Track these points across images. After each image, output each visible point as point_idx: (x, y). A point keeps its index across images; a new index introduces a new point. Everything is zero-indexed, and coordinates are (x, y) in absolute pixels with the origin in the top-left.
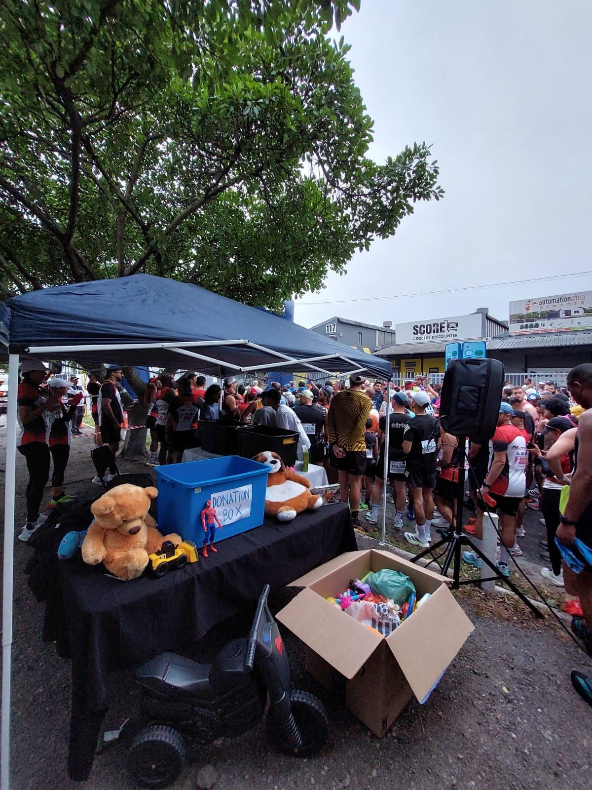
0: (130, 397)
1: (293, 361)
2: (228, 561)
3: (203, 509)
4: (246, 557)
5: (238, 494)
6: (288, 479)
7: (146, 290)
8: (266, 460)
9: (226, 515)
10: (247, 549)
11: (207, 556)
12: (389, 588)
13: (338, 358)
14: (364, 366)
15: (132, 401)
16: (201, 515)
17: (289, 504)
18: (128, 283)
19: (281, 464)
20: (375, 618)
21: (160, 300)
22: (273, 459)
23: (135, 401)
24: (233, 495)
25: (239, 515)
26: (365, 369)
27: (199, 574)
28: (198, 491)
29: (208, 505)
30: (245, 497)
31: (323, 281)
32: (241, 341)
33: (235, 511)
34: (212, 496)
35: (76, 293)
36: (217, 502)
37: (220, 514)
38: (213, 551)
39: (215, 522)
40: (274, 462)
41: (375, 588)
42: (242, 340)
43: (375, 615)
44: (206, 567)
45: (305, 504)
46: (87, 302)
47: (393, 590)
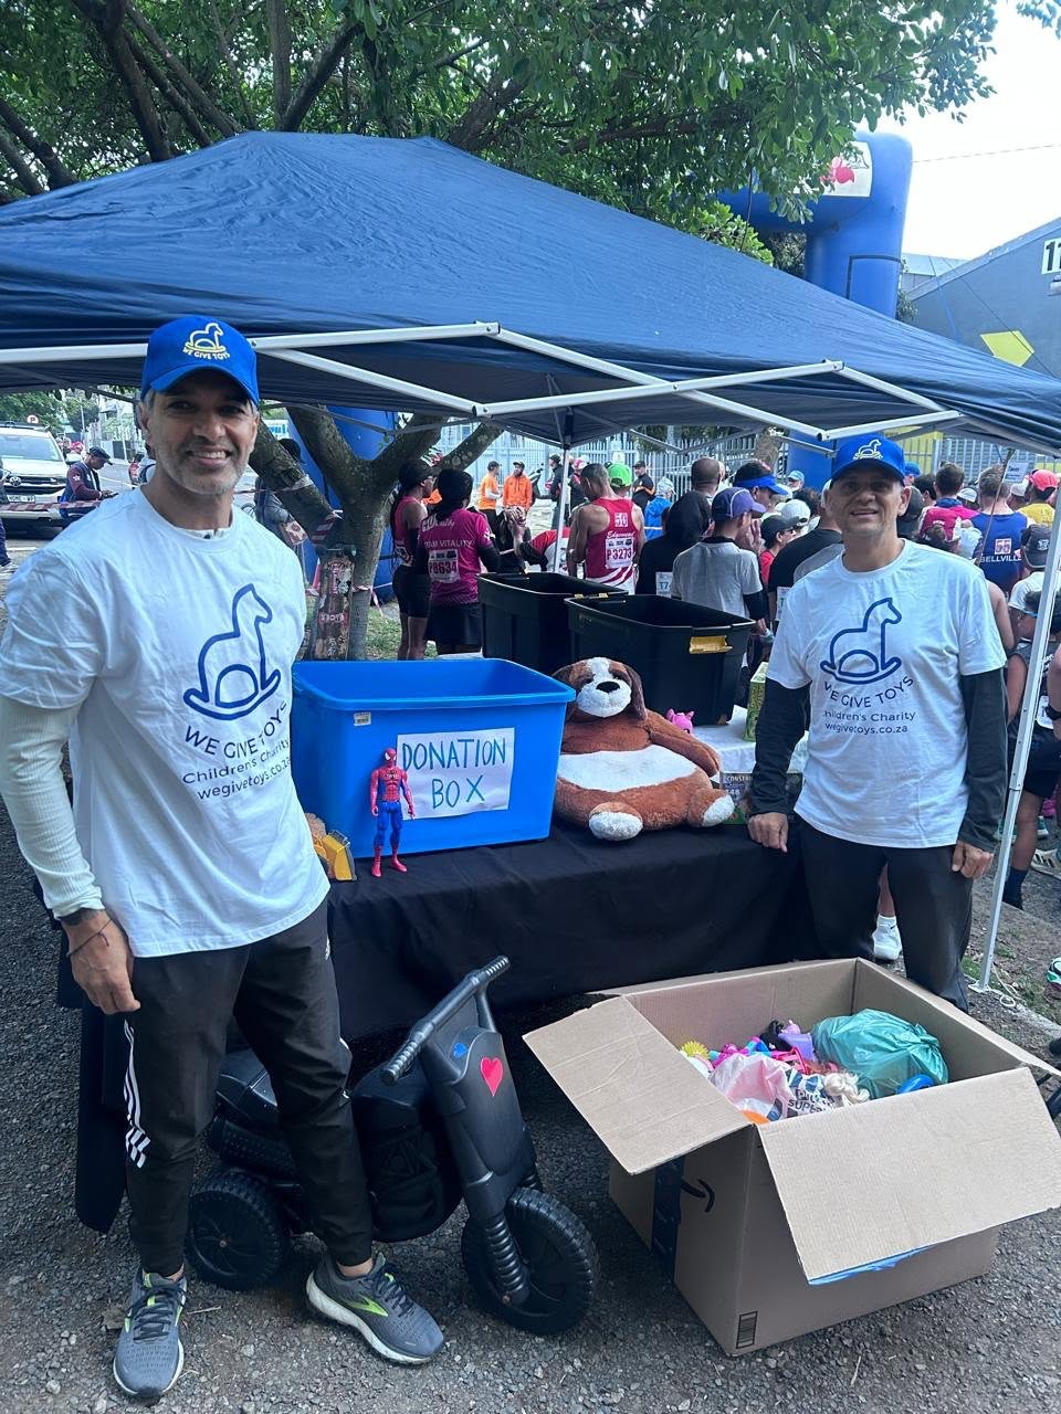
0: (323, 501)
1: (654, 385)
2: (422, 892)
3: (377, 768)
4: (471, 893)
5: (472, 747)
6: (654, 741)
7: (249, 184)
8: (590, 681)
9: (439, 792)
10: (480, 878)
11: (379, 875)
12: (859, 1050)
13: (832, 377)
14: (948, 404)
15: (330, 513)
16: (370, 781)
17: (627, 799)
18: (198, 169)
19: (633, 695)
20: (782, 1099)
21: (282, 214)
22: (609, 678)
23: (336, 513)
24: (460, 748)
25: (476, 800)
26: (954, 414)
27: (347, 902)
28: (362, 721)
29: (388, 758)
30: (492, 757)
31: (982, 69)
32: (478, 329)
33: (466, 789)
34: (402, 739)
35: (58, 215)
36: (414, 757)
37: (419, 789)
38: (396, 868)
39: (403, 800)
40: (608, 687)
41: (826, 1047)
42: (479, 324)
43: (783, 1093)
44: (365, 893)
45: (677, 809)
46: (84, 236)
47: (868, 1055)
